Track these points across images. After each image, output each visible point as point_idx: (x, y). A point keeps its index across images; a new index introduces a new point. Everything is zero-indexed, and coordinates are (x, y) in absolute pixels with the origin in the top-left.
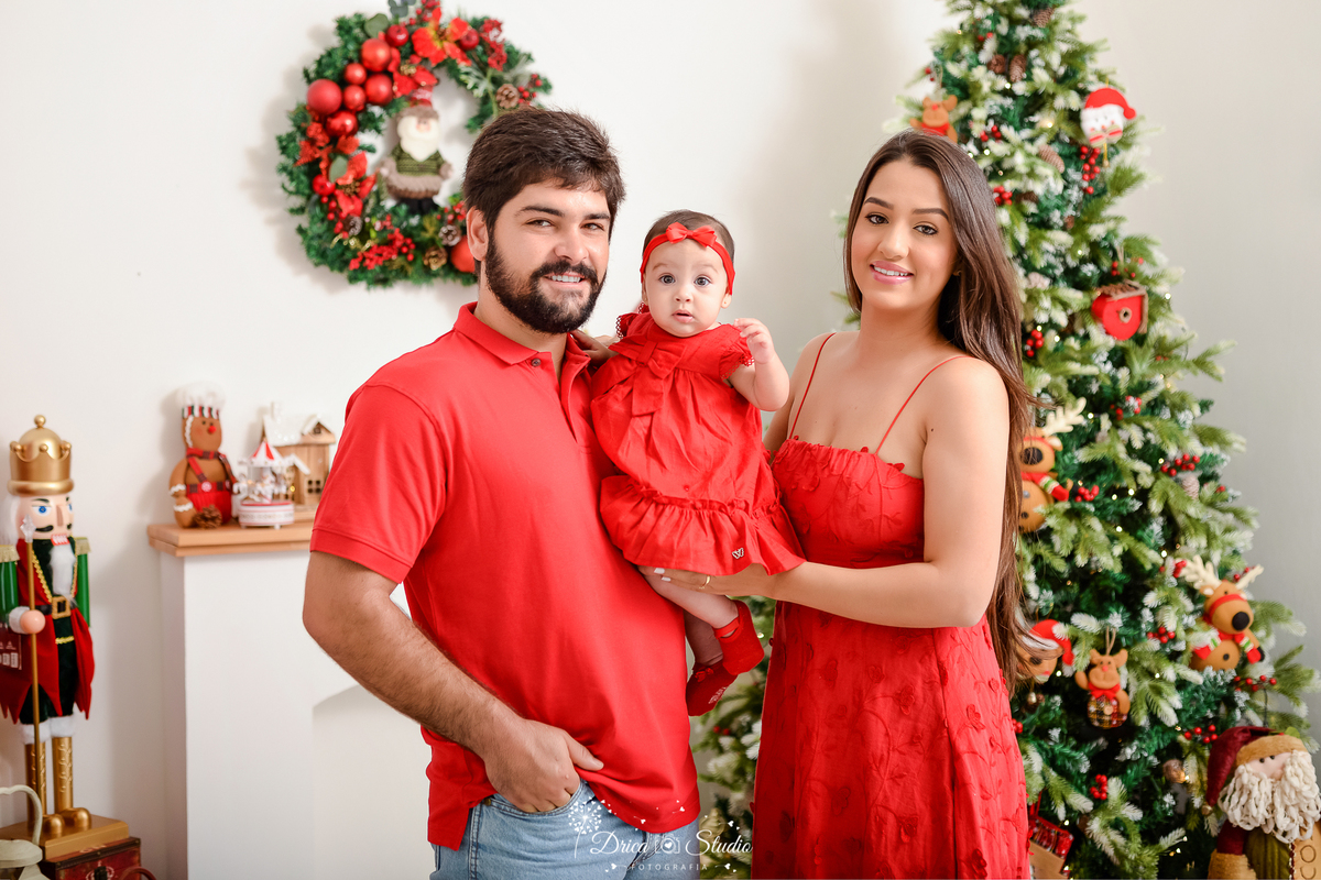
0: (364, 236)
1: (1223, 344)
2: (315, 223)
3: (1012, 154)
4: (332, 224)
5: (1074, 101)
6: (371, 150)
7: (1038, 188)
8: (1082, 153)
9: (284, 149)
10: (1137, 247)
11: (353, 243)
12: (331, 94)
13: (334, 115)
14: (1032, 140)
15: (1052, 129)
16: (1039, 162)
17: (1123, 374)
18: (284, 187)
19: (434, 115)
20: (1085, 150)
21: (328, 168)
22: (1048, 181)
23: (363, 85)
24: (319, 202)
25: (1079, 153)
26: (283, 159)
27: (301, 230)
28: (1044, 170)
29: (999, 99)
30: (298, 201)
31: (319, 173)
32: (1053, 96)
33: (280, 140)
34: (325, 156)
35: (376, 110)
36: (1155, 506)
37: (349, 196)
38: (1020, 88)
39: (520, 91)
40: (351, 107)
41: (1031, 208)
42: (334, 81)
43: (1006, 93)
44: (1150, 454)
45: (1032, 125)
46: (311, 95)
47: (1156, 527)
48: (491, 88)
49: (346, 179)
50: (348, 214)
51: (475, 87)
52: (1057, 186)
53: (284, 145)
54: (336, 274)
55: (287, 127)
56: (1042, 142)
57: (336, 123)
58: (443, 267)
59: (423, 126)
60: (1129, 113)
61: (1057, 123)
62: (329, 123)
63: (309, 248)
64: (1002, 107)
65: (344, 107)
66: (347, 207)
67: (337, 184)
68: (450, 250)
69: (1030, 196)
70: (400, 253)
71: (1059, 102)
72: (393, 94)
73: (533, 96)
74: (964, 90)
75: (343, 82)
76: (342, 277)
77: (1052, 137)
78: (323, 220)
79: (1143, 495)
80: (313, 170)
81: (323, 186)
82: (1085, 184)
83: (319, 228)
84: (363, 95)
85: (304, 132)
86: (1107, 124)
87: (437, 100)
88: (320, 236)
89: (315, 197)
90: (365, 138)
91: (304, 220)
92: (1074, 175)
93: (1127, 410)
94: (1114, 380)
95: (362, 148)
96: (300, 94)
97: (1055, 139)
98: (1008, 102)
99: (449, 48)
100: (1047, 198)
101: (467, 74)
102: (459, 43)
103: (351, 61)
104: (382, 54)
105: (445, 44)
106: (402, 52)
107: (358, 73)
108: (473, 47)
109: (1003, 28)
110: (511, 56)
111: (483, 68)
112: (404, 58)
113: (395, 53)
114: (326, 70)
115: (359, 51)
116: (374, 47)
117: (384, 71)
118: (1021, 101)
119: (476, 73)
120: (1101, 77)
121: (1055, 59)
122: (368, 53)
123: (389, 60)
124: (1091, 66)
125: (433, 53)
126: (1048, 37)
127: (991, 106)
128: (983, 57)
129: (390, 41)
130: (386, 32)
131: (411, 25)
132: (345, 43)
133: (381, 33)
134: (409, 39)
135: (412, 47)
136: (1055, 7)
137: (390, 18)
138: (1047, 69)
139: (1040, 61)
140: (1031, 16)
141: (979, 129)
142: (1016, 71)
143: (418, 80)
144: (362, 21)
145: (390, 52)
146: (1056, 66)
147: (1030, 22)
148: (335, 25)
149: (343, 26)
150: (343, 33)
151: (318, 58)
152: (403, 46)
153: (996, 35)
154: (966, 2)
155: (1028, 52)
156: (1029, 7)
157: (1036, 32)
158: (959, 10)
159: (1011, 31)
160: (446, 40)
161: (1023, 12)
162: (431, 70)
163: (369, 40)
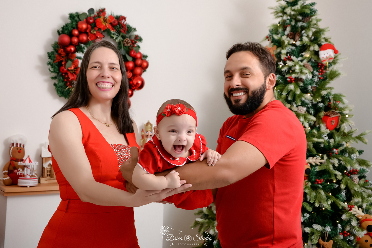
1: (367, 132)
2: (60, 82)
3: (295, 65)
4: (66, 83)
5: (315, 47)
6: (80, 58)
7: (304, 77)
8: (319, 66)
9: (50, 57)
10: (337, 98)
12: (66, 39)
13: (68, 46)
14: (302, 61)
15: (309, 57)
16: (304, 68)
17: (332, 141)
18: (49, 70)
20: (320, 64)
21: (65, 64)
22: (307, 75)
23: (78, 36)
24: (62, 75)
25: (318, 66)
26: (49, 60)
27: (55, 85)
28: (305, 71)
29: (291, 47)
30: (54, 75)
31: (62, 65)
32: (309, 46)
33: (48, 53)
34: (64, 60)
35: (83, 45)
36: (343, 186)
37: (72, 74)
38: (298, 43)
39: (131, 41)
40: (74, 44)
41: (301, 84)
42: (68, 35)
43: (293, 45)
44: (341, 168)
45: (302, 56)
46: (60, 39)
47: (343, 193)
48: (121, 39)
49: (71, 68)
50: (72, 80)
51: (116, 39)
52: (310, 76)
53: (50, 55)
55: (51, 50)
56: (305, 61)
57: (68, 49)
60: (336, 52)
61: (311, 55)
62: (66, 49)
63: (57, 91)
64: (292, 50)
65: (71, 44)
66: (71, 77)
67: (68, 69)
69: (301, 80)
71: (312, 48)
72: (88, 40)
73: (135, 43)
74: (279, 44)
75: (71, 35)
77: (309, 60)
78: (63, 81)
79: (339, 182)
80: (60, 65)
81: (63, 70)
82: (320, 76)
83: (61, 84)
84: (78, 40)
85: (57, 51)
86: (328, 56)
88: (61, 87)
89: (60, 74)
90: (78, 54)
91: (56, 81)
92: (316, 73)
93: (333, 153)
94: (329, 142)
95: (77, 58)
96: (56, 39)
97: (310, 60)
98: (294, 48)
99: (108, 25)
100: (307, 81)
101: (114, 34)
102: (111, 24)
103: (74, 28)
104: (84, 26)
105: (107, 24)
106: (91, 26)
107: (76, 32)
108: (116, 25)
109: (293, 23)
110: (129, 29)
111: (119, 32)
112: (92, 28)
113: (89, 26)
114: (65, 31)
115: (77, 25)
116: (83, 23)
117: (85, 32)
118: (298, 48)
119: (116, 34)
120: (326, 40)
121: (310, 34)
122: (80, 26)
123: (87, 28)
124: (323, 36)
125: (102, 27)
126: (308, 26)
127: (288, 49)
128: (286, 33)
129: (88, 22)
130: (86, 19)
131: (95, 17)
132: (72, 22)
133: (84, 19)
134: (94, 22)
135: (95, 24)
136: (311, 16)
137: (88, 14)
138: (308, 37)
139: (305, 34)
140: (303, 19)
141: (283, 57)
142: (297, 38)
143: (97, 35)
144: (78, 15)
145: (87, 25)
146: (311, 36)
147: (302, 21)
148: (69, 16)
149: (72, 16)
150: (71, 19)
151: (63, 26)
152: (92, 24)
153: (291, 25)
154: (281, 14)
155: (301, 31)
156: (302, 16)
157: (304, 24)
158: (279, 17)
159: (296, 24)
160: (106, 22)
161: (300, 18)
162: (101, 32)
163: (80, 21)
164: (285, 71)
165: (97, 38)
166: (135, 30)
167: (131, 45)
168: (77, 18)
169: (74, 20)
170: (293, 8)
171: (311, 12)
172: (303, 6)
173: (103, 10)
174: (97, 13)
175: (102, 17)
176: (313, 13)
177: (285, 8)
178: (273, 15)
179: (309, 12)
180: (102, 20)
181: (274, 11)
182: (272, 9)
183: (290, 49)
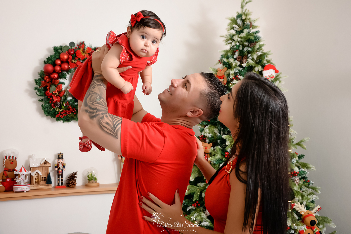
0: (60, 107)
1: (305, 139)
2: (46, 104)
4: (50, 106)
5: (259, 68)
6: (64, 83)
9: (36, 83)
11: (58, 109)
12: (50, 68)
13: (52, 73)
18: (37, 94)
21: (49, 88)
23: (60, 66)
24: (47, 98)
26: (37, 86)
27: (42, 106)
29: (239, 68)
30: (41, 98)
31: (47, 90)
32: (255, 67)
33: (36, 80)
34: (48, 85)
35: (65, 72)
37: (56, 96)
38: (244, 65)
40: (57, 72)
42: (52, 64)
43: (240, 66)
46: (45, 68)
49: (55, 91)
50: (56, 101)
54: (53, 119)
55: (38, 77)
60: (277, 71)
62: (51, 76)
63: (44, 111)
64: (239, 70)
65: (54, 71)
66: (55, 99)
67: (52, 93)
70: (72, 112)
71: (256, 69)
72: (69, 68)
74: (229, 66)
75: (54, 64)
76: (55, 119)
78: (48, 103)
80: (45, 89)
81: (48, 93)
84: (60, 68)
85: (43, 78)
86: (270, 75)
88: (47, 108)
89: (46, 96)
90: (61, 80)
91: (42, 103)
95: (60, 83)
96: (42, 67)
98: (241, 69)
102: (89, 54)
103: (57, 59)
104: (66, 57)
105: (85, 54)
106: (72, 56)
107: (59, 62)
109: (241, 48)
112: (73, 58)
113: (70, 57)
114: (50, 61)
115: (59, 56)
116: (64, 55)
117: (67, 62)
118: (246, 69)
120: (268, 61)
121: (255, 57)
122: (61, 57)
123: (68, 58)
124: (266, 59)
125: (82, 57)
126: (253, 50)
127: (236, 70)
128: (235, 57)
129: (69, 53)
130: (68, 51)
131: (75, 49)
132: (55, 54)
133: (66, 51)
134: (75, 53)
135: (76, 55)
136: (256, 42)
137: (69, 47)
138: (253, 59)
139: (251, 57)
140: (249, 45)
141: (232, 77)
142: (244, 60)
143: (77, 64)
144: (61, 48)
145: (68, 56)
146: (255, 59)
147: (248, 46)
148: (53, 49)
149: (55, 49)
150: (55, 51)
151: (47, 58)
152: (73, 55)
153: (239, 50)
154: (230, 41)
155: (248, 55)
156: (248, 42)
157: (249, 49)
158: (228, 44)
159: (243, 49)
160: (85, 53)
161: (246, 44)
162: (81, 61)
163: (63, 53)
168: (60, 50)
169: (57, 52)
170: (240, 36)
171: (255, 39)
172: (249, 34)
173: (83, 44)
174: (77, 46)
175: (81, 49)
176: (257, 40)
177: (233, 36)
178: (224, 42)
179: (253, 39)
180: (82, 51)
181: (225, 39)
182: (223, 37)
183: (237, 70)
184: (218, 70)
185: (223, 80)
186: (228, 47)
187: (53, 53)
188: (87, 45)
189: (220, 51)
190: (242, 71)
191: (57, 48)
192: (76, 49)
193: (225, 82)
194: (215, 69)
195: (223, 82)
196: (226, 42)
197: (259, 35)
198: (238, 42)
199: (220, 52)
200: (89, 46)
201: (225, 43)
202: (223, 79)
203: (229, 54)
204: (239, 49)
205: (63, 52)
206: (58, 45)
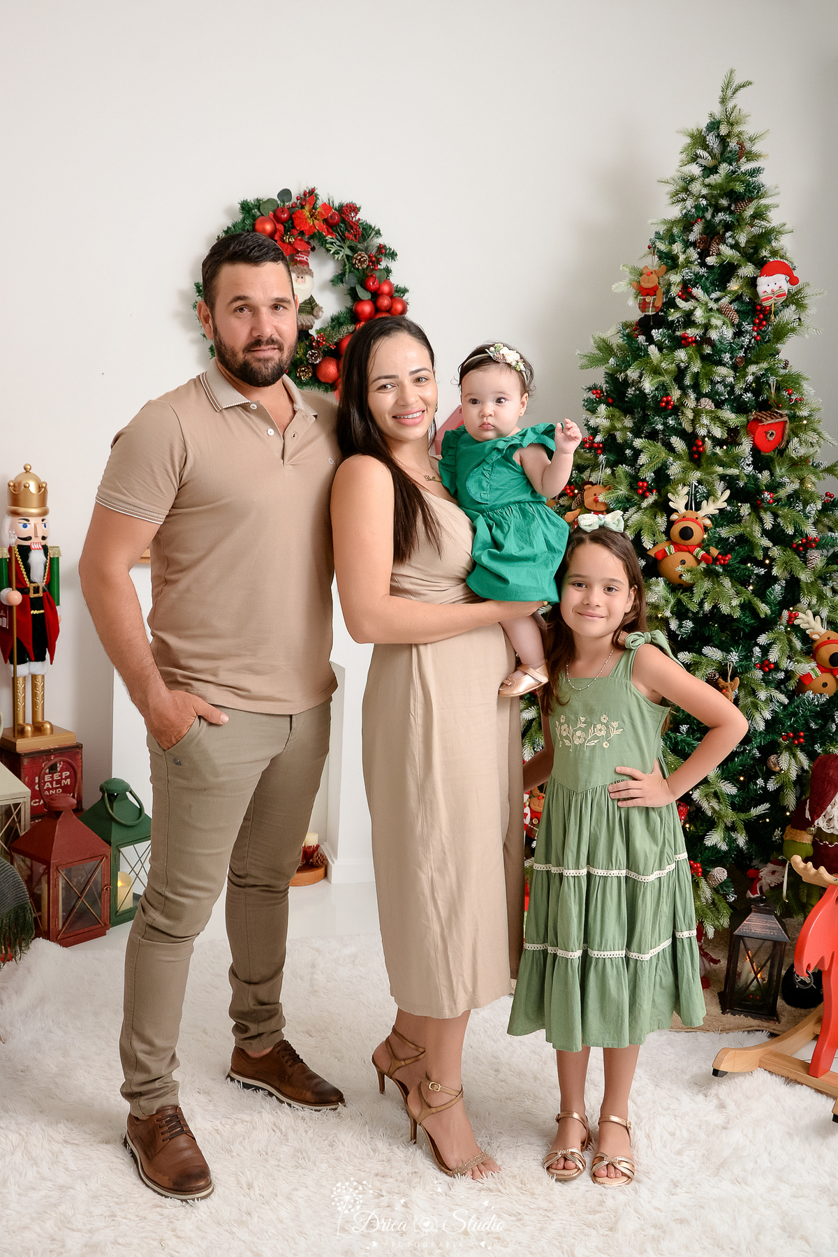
5: (748, 270)
7: (714, 335)
8: (756, 310)
9: (199, 291)
14: (718, 300)
15: (736, 292)
16: (717, 315)
17: (765, 475)
19: (310, 273)
20: (759, 308)
22: (722, 332)
25: (753, 310)
28: (719, 321)
29: (696, 268)
32: (739, 266)
36: (776, 572)
38: (711, 260)
39: (369, 257)
41: (708, 350)
47: (779, 588)
48: (348, 252)
51: (337, 253)
52: (729, 333)
56: (725, 301)
58: (311, 378)
59: (300, 279)
60: (794, 280)
61: (741, 287)
64: (697, 274)
68: (315, 367)
69: (710, 342)
71: (742, 272)
73: (379, 261)
74: (670, 262)
77: (734, 297)
82: (755, 334)
86: (776, 288)
87: (312, 262)
92: (747, 327)
93: (763, 500)
94: (756, 478)
97: (738, 299)
98: (703, 271)
99: (318, 224)
100: (721, 343)
101: (332, 243)
102: (326, 221)
104: (269, 227)
105: (316, 222)
106: (285, 227)
108: (337, 224)
109: (708, 215)
110: (366, 232)
111: (343, 239)
112: (286, 231)
113: (280, 227)
115: (254, 225)
116: (264, 222)
118: (716, 270)
119: (338, 243)
120: (776, 253)
121: (743, 239)
122: (259, 227)
123: (275, 231)
124: (771, 245)
125: (307, 228)
126: (738, 220)
127: (687, 273)
128: (692, 237)
129: (276, 218)
130: (275, 212)
131: (292, 207)
132: (244, 220)
133: (271, 212)
134: (290, 218)
135: (293, 223)
136: (751, 200)
137: (279, 202)
138: (735, 246)
139: (730, 241)
140: (730, 206)
141: (675, 290)
142: (714, 248)
143: (296, 246)
144: (259, 204)
145: (275, 226)
146: (743, 245)
147: (727, 210)
148: (239, 206)
149: (245, 207)
150: (244, 212)
151: (226, 229)
152: (286, 222)
153: (703, 220)
154: (683, 195)
155: (724, 234)
156: (730, 199)
157: (728, 218)
158: (678, 201)
159: (713, 216)
160: (315, 218)
161: (724, 202)
162: (307, 240)
163: (261, 217)
164: (678, 321)
165: (298, 252)
166: (378, 233)
167: (368, 266)
168: (256, 210)
169: (249, 214)
170: (707, 181)
171: (749, 189)
172: (732, 176)
173: (311, 193)
174: (298, 200)
175: (307, 208)
176: (753, 192)
177: (693, 179)
178: (669, 196)
179: (742, 190)
180: (308, 214)
181: (671, 188)
182: (668, 182)
183: (691, 273)
184: (645, 272)
185: (655, 299)
186: (675, 212)
187: (239, 217)
188: (323, 198)
189: (654, 221)
190: (703, 275)
191: (248, 205)
192: (294, 207)
193: (659, 304)
194: (635, 269)
195: (653, 303)
196: (671, 197)
197: (762, 179)
198: (704, 197)
199: (652, 224)
200: (326, 201)
201: (670, 201)
202: (655, 295)
203: (675, 231)
204: (703, 217)
205: (262, 215)
206: (251, 198)
